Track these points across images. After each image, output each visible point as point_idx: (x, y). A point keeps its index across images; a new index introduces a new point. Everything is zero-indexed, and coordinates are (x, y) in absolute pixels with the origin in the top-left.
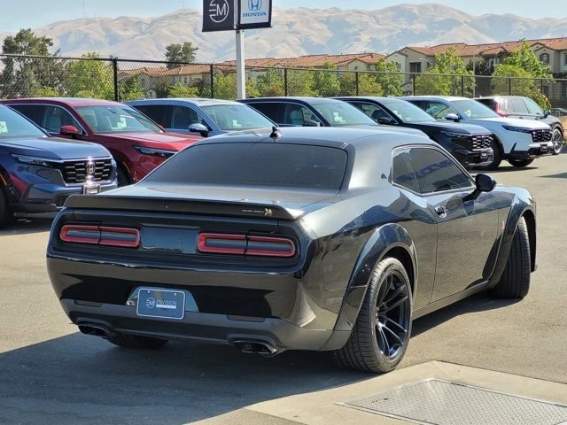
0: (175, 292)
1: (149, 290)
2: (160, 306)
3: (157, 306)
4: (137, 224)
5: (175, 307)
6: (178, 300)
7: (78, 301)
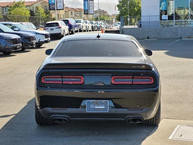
0: (104, 101)
1: (91, 101)
2: (97, 107)
3: (95, 107)
4: (81, 74)
5: (104, 107)
6: (105, 104)
7: (53, 108)
